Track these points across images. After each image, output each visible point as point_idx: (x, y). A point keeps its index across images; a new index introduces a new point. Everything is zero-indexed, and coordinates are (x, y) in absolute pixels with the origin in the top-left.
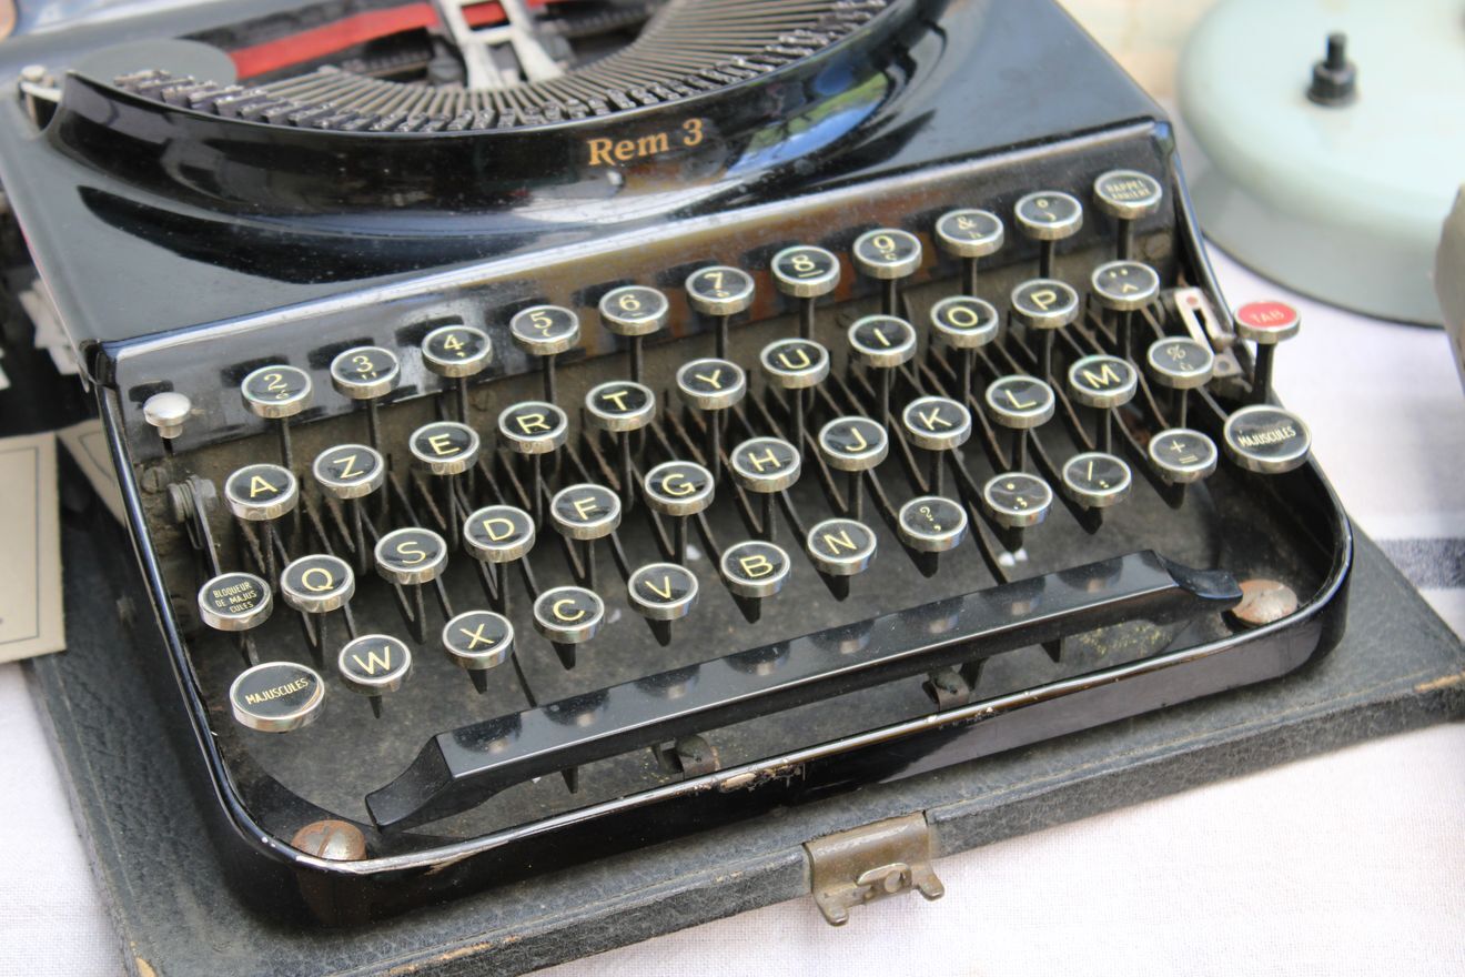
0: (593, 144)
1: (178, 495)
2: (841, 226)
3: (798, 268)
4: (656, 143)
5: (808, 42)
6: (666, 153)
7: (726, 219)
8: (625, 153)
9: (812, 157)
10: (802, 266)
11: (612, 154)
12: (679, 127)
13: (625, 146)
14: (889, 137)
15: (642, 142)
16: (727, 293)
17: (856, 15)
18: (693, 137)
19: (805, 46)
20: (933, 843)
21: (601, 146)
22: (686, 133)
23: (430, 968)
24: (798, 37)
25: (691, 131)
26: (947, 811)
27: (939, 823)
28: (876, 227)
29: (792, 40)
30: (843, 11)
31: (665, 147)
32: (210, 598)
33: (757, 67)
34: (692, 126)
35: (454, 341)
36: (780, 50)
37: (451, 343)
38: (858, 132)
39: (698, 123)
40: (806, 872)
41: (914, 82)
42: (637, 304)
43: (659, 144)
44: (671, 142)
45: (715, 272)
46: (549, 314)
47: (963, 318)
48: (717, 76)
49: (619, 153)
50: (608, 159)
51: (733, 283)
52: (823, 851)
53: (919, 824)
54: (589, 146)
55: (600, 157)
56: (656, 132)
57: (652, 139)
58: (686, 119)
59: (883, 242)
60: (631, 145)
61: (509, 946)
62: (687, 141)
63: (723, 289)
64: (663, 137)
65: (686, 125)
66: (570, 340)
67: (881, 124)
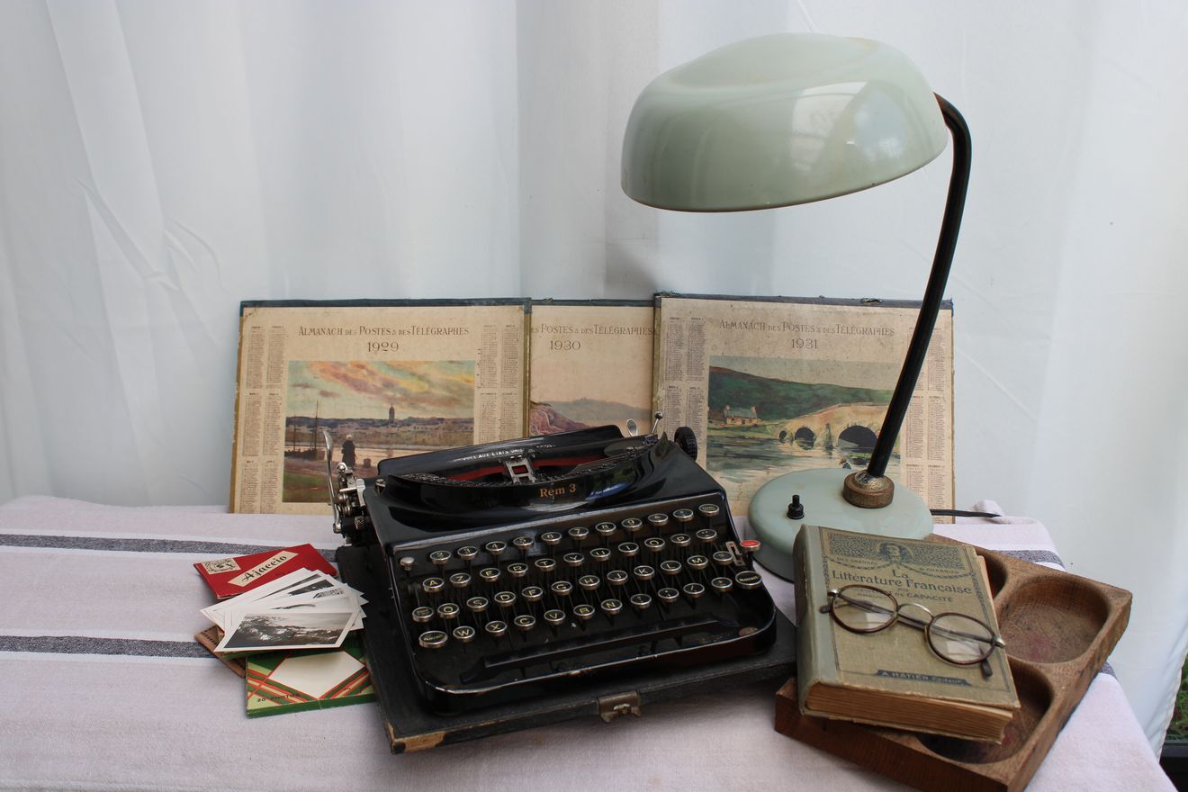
0: (542, 490)
1: (409, 588)
2: (618, 518)
3: (603, 528)
4: (562, 491)
6: (564, 494)
7: (583, 515)
10: (605, 527)
12: (568, 486)
13: (551, 492)
15: (556, 490)
16: (581, 534)
18: (572, 490)
20: (639, 701)
21: (544, 491)
22: (570, 488)
23: (477, 727)
25: (572, 488)
26: (644, 690)
27: (641, 694)
28: (629, 518)
31: (564, 492)
32: (415, 613)
34: (572, 486)
35: (495, 545)
38: (626, 491)
39: (574, 485)
40: (598, 706)
41: (645, 477)
42: (552, 537)
44: (566, 491)
45: (578, 529)
46: (525, 538)
47: (655, 543)
49: (549, 493)
50: (546, 495)
51: (583, 532)
52: (603, 701)
53: (635, 694)
55: (544, 495)
56: (561, 487)
57: (560, 489)
58: (570, 484)
59: (630, 522)
60: (553, 491)
61: (502, 723)
63: (579, 533)
64: (563, 489)
65: (570, 486)
67: (638, 488)
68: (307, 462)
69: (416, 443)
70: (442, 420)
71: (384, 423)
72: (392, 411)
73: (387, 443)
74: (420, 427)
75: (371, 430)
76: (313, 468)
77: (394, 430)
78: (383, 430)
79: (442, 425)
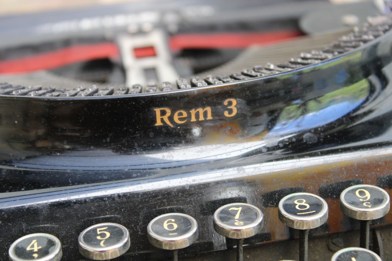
0: (158, 111)
2: (333, 180)
3: (297, 207)
5: (319, 57)
6: (210, 120)
8: (180, 119)
9: (316, 131)
10: (300, 206)
11: (171, 118)
12: (221, 104)
13: (181, 114)
14: (370, 122)
15: (193, 112)
16: (242, 223)
17: (354, 44)
18: (230, 111)
19: (317, 59)
21: (163, 113)
22: (225, 108)
24: (313, 55)
25: (229, 107)
28: (358, 183)
29: (309, 56)
30: (345, 42)
31: (209, 117)
33: (281, 69)
34: (230, 103)
35: (36, 245)
36: (299, 60)
37: (33, 246)
38: (350, 117)
39: (234, 102)
42: (175, 226)
43: (205, 114)
44: (214, 114)
45: (238, 207)
46: (110, 229)
48: (253, 73)
49: (176, 118)
50: (168, 123)
51: (248, 216)
54: (155, 111)
55: (162, 120)
56: (203, 106)
57: (201, 111)
58: (226, 98)
59: (361, 193)
60: (185, 114)
62: (226, 114)
63: (239, 220)
64: (209, 109)
65: (226, 103)
66: (120, 249)
67: (366, 114)
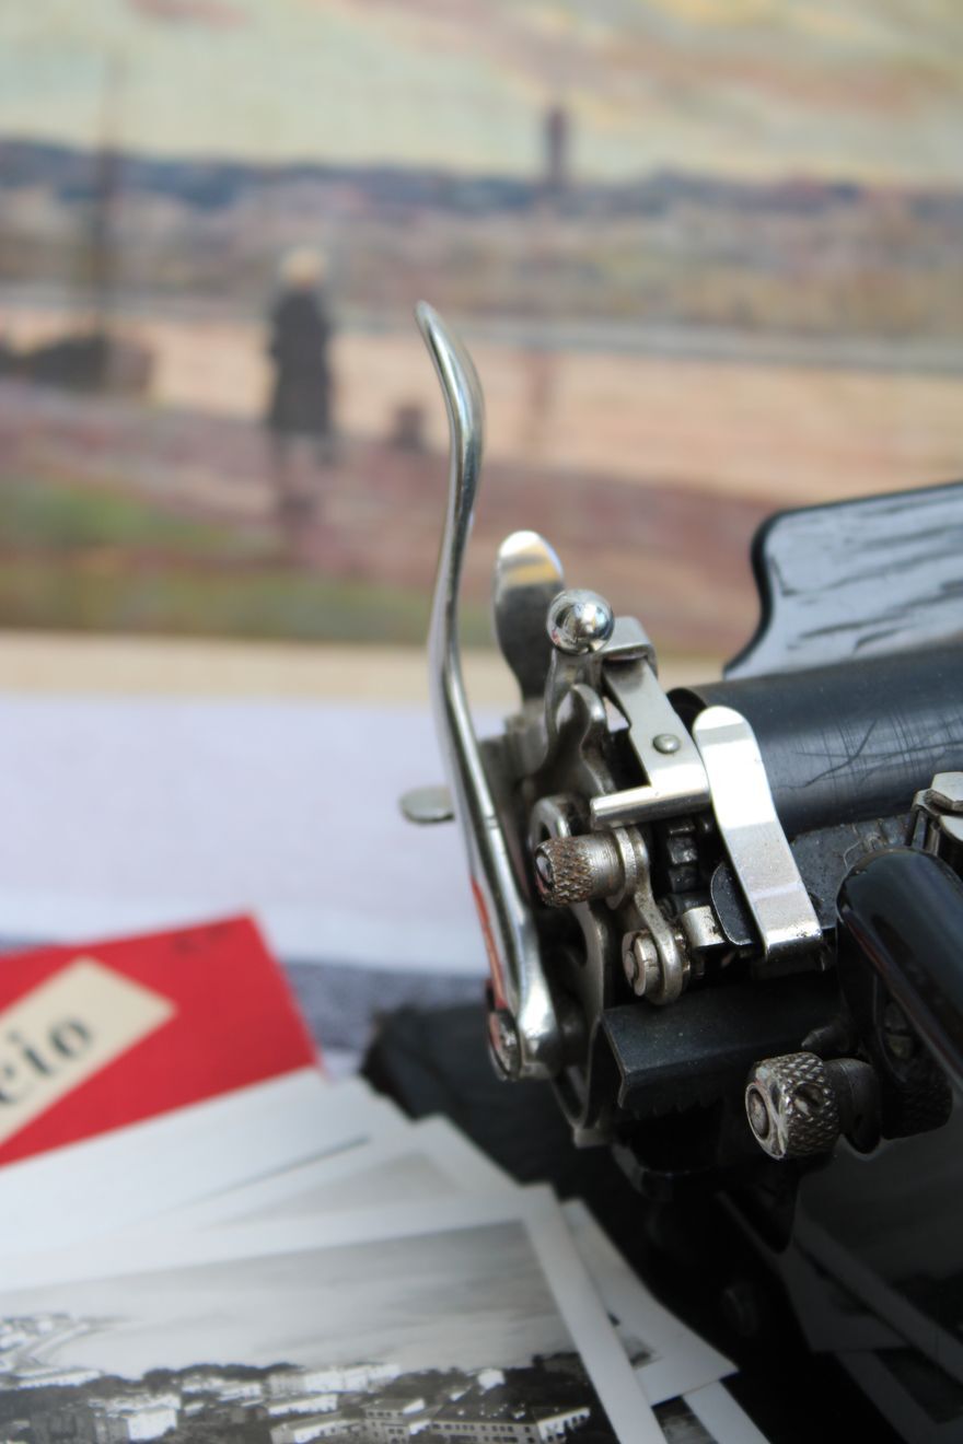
68: (55, 406)
69: (697, 320)
70: (846, 193)
71: (512, 197)
72: (556, 129)
73: (526, 309)
74: (722, 229)
75: (434, 234)
76: (88, 441)
77: (568, 237)
78: (504, 236)
79: (846, 222)
